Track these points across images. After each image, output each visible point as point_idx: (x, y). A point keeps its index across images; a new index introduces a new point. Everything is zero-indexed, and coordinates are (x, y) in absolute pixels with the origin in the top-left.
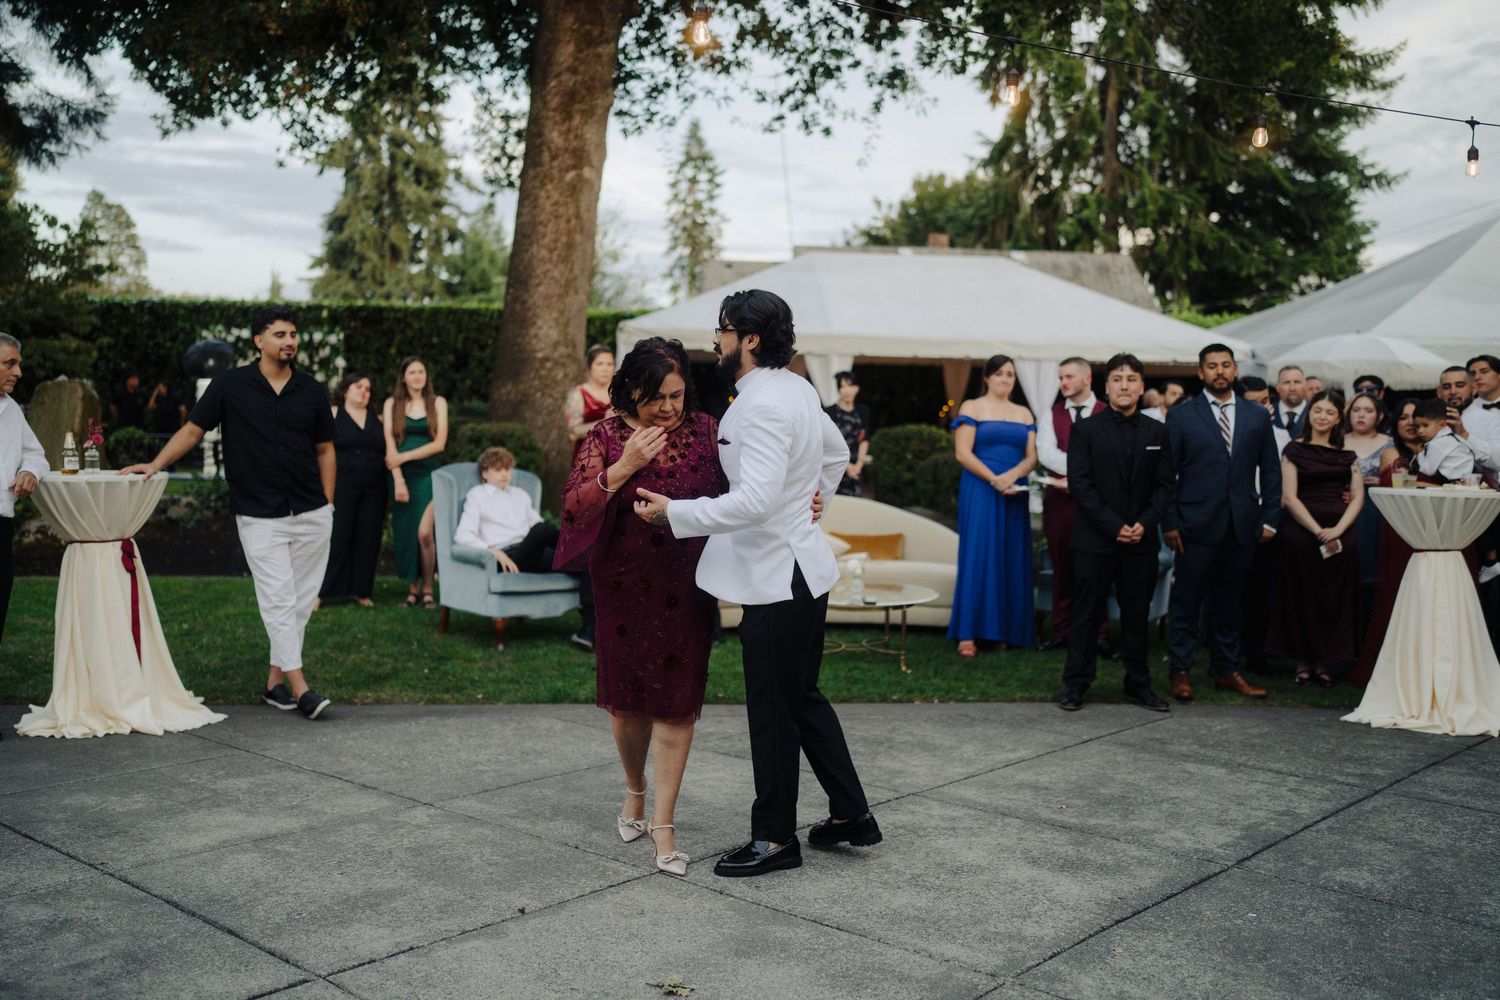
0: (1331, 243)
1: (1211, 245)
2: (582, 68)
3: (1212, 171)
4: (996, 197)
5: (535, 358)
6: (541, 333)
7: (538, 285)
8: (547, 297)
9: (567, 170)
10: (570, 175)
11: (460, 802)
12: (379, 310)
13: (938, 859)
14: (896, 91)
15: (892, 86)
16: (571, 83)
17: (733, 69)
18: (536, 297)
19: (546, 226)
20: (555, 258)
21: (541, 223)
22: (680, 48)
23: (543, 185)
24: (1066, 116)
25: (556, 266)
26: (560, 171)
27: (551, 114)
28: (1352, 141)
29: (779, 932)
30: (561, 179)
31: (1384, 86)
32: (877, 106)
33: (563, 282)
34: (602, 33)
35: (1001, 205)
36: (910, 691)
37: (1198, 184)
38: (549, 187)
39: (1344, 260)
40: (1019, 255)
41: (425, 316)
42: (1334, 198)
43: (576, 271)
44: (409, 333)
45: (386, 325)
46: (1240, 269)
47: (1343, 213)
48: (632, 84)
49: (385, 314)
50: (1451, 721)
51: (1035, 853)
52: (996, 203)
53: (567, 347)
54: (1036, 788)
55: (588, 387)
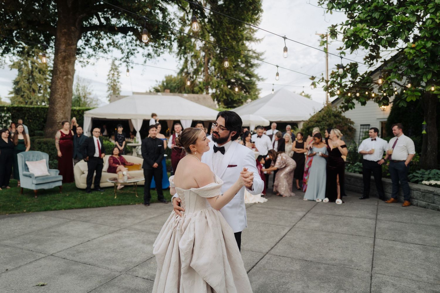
0: (252, 93)
1: (228, 93)
2: (67, 51)
3: (228, 77)
4: (181, 81)
5: (57, 122)
6: (58, 116)
7: (57, 104)
8: (60, 107)
9: (64, 76)
10: (65, 77)
11: (5, 241)
12: (22, 108)
13: (122, 244)
14: (149, 58)
15: (148, 57)
16: (64, 55)
17: (108, 52)
18: (57, 107)
19: (59, 90)
20: (61, 97)
21: (57, 89)
22: (96, 47)
23: (58, 79)
24: (197, 63)
25: (62, 99)
26: (62, 76)
27: (59, 62)
28: (256, 71)
29: (74, 267)
30: (63, 78)
31: (262, 60)
32: (145, 62)
33: (64, 103)
34: (72, 43)
35: (182, 83)
36: (136, 202)
37: (225, 80)
38: (59, 80)
39: (255, 97)
40: (186, 95)
41: (35, 109)
42: (252, 83)
43: (67, 101)
44: (30, 114)
45: (24, 112)
46: (234, 98)
47: (254, 86)
48: (83, 55)
49: (23, 109)
50: (249, 200)
51: (145, 241)
52: (181, 82)
53: (65, 119)
54: (153, 224)
55: (62, 130)
